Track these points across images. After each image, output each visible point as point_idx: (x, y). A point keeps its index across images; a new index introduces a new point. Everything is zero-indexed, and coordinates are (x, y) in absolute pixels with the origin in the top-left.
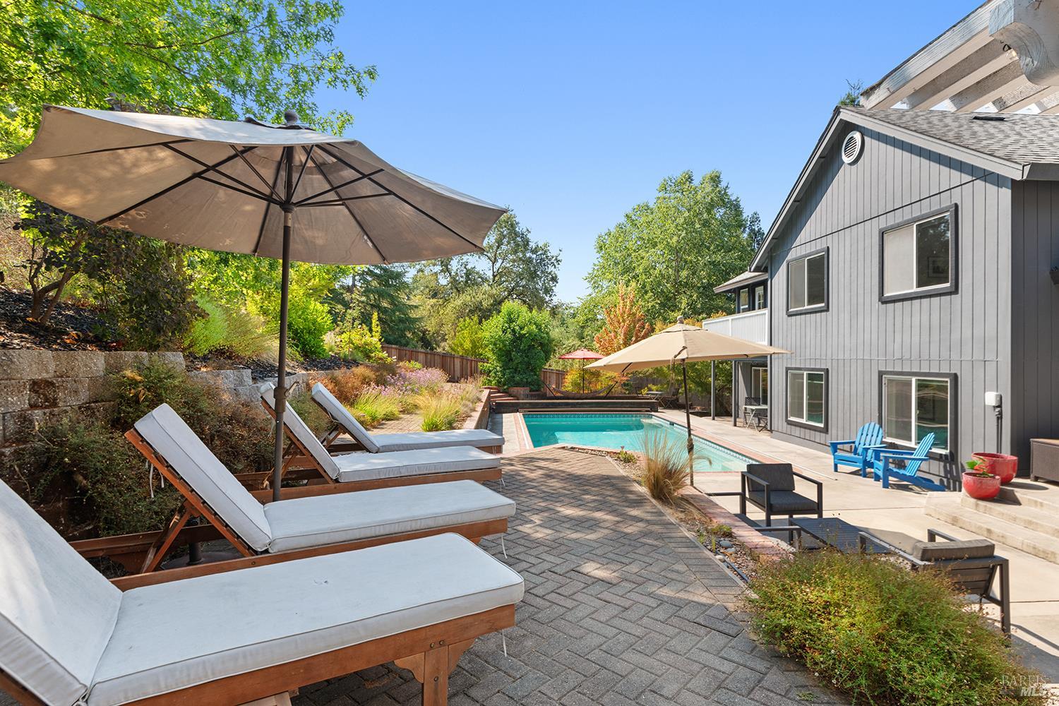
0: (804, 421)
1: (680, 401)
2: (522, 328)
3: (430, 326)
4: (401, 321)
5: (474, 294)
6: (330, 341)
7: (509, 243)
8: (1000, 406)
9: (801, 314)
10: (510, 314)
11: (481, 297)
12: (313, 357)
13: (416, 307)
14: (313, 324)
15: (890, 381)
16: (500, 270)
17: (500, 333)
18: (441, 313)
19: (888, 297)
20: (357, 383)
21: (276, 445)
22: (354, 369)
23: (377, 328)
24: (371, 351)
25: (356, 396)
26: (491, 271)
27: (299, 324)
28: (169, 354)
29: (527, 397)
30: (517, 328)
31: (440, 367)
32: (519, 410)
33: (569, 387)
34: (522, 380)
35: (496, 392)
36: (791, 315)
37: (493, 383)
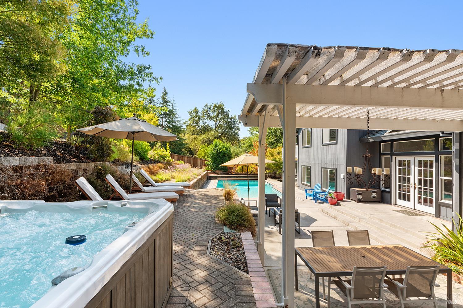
0: (305, 183)
1: (277, 176)
2: (220, 149)
3: (191, 146)
4: (180, 145)
5: (207, 135)
6: (151, 154)
7: (221, 115)
8: (344, 178)
9: (305, 148)
10: (216, 144)
11: (210, 136)
12: (143, 160)
13: (185, 139)
14: (144, 149)
15: (324, 170)
16: (218, 125)
17: (213, 151)
18: (195, 142)
19: (324, 144)
20: (157, 169)
21: (130, 184)
22: (157, 164)
23: (168, 148)
24: (165, 157)
25: (157, 173)
26: (215, 126)
27: (140, 149)
28: (106, 162)
29: (222, 174)
30: (219, 149)
31: (193, 162)
32: (218, 178)
33: (238, 170)
34: (220, 168)
35: (211, 172)
36: (303, 148)
37: (210, 169)
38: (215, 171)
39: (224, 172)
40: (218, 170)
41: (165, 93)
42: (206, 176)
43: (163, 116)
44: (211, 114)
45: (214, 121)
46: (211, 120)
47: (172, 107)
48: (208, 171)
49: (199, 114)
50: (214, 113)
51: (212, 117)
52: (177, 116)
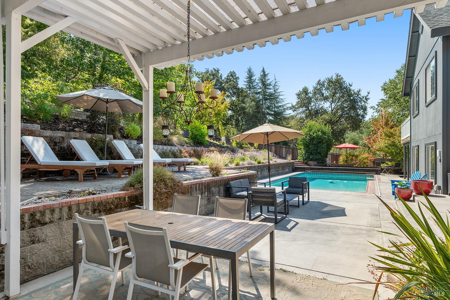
2: (314, 134)
7: (339, 93)
8: (440, 157)
10: (310, 127)
19: (426, 104)
31: (291, 153)
32: (306, 171)
33: (341, 162)
34: (313, 158)
35: (301, 163)
36: (414, 118)
37: (301, 159)
38: (307, 162)
39: (320, 163)
40: (311, 160)
41: (264, 75)
42: (289, 166)
43: (262, 102)
44: (326, 93)
45: (330, 101)
46: (327, 100)
47: (273, 90)
48: (299, 162)
49: (309, 95)
50: (330, 91)
51: (328, 97)
52: (281, 99)
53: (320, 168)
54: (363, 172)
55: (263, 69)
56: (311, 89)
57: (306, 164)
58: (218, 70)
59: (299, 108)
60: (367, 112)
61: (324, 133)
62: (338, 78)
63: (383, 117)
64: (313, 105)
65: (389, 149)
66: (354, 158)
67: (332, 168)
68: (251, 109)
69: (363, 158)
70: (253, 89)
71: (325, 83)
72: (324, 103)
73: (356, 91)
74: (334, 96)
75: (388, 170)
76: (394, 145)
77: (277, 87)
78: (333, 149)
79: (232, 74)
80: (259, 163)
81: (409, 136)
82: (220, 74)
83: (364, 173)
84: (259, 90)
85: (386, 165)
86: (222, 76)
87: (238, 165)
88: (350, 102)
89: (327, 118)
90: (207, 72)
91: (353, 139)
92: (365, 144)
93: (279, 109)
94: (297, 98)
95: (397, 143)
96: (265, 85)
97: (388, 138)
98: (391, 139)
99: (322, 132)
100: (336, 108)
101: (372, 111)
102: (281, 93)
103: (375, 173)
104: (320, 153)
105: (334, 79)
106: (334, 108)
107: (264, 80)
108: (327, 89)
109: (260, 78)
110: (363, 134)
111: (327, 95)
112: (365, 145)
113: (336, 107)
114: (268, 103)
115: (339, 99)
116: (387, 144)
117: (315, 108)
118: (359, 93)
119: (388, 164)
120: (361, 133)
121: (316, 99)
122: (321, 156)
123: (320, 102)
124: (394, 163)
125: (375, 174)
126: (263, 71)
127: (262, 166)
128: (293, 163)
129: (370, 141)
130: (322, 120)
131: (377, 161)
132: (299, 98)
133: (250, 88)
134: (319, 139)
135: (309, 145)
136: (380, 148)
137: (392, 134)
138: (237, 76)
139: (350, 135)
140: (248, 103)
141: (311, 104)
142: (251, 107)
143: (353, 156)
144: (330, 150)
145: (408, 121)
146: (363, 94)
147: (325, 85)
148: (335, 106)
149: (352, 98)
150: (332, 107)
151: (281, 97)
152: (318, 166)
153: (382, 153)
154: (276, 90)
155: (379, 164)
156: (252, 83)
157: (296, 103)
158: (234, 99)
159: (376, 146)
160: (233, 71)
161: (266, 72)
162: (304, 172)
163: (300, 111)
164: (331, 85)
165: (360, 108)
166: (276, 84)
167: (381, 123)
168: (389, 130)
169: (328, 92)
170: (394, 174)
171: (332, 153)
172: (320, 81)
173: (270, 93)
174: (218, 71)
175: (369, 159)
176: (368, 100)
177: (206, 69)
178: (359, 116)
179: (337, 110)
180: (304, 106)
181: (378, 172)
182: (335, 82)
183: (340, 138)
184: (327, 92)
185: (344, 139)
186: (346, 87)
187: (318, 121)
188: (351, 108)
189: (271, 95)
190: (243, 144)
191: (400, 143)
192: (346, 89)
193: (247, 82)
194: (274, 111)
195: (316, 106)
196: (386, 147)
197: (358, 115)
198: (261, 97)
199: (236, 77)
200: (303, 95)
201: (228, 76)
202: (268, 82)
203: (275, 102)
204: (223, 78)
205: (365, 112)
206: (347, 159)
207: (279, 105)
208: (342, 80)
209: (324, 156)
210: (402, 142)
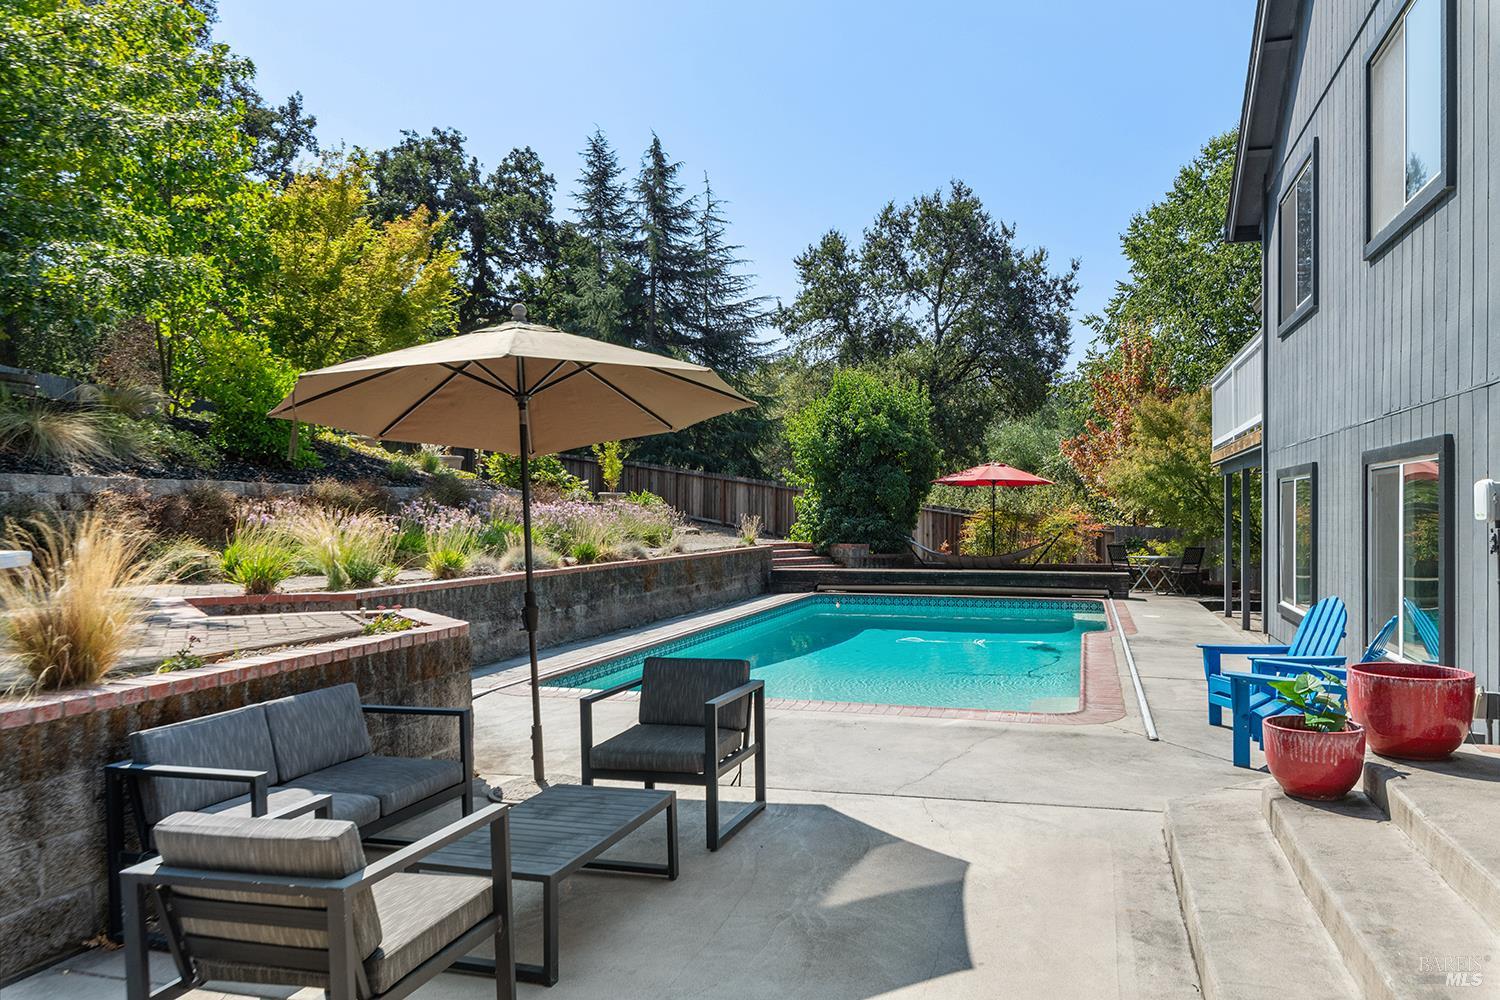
0: (1293, 605)
2: (857, 422)
7: (965, 263)
9: (1292, 330)
10: (842, 392)
16: (954, 318)
17: (819, 433)
29: (864, 563)
30: (849, 421)
31: (772, 509)
32: (819, 587)
33: (972, 545)
34: (855, 528)
35: (804, 554)
36: (1284, 336)
37: (805, 534)
38: (828, 546)
39: (881, 552)
40: (846, 538)
41: (661, 171)
42: (748, 569)
43: (653, 287)
44: (916, 261)
45: (930, 296)
46: (918, 290)
47: (700, 238)
48: (797, 546)
49: (850, 268)
50: (929, 252)
51: (922, 277)
52: (732, 280)
53: (881, 573)
54: (1058, 590)
55: (657, 143)
56: (855, 244)
57: (826, 554)
58: (459, 140)
59: (809, 318)
60: (1068, 342)
61: (898, 418)
62: (962, 201)
63: (1129, 356)
64: (866, 309)
65: (1162, 485)
66: (1022, 526)
67: (930, 574)
68: (602, 319)
69: (1057, 526)
70: (613, 229)
71: (912, 220)
72: (908, 303)
73: (1028, 255)
74: (944, 273)
75: (1154, 576)
76: (1179, 467)
77: (716, 227)
78: (937, 488)
79: (524, 162)
80: (586, 557)
81: (1258, 426)
82: (468, 161)
83: (1064, 591)
84: (640, 237)
85: (1146, 556)
86: (479, 168)
87: (454, 576)
88: (1006, 298)
89: (920, 361)
90: (410, 146)
91: (1017, 448)
92: (1065, 469)
93: (724, 318)
94: (799, 279)
95: (1195, 462)
96: (664, 215)
97: (1155, 440)
98: (1171, 441)
99: (893, 414)
100: (954, 323)
101: (1089, 334)
102: (735, 254)
103: (1107, 592)
104: (884, 509)
105: (944, 206)
106: (947, 325)
107: (658, 190)
108: (919, 244)
109: (640, 182)
110: (1057, 427)
111: (921, 267)
112: (1063, 473)
113: (951, 319)
114: (677, 292)
115: (967, 286)
116: (1152, 467)
117: (874, 320)
118: (1041, 264)
119: (1155, 553)
120: (1049, 426)
121: (878, 286)
122: (889, 518)
123: (890, 297)
124: (1176, 547)
125: (1106, 597)
126: (656, 152)
127: (597, 571)
128: (765, 553)
129: (1084, 455)
130: (897, 372)
131: (1110, 537)
132: (807, 279)
133: (599, 224)
134: (881, 446)
135: (840, 472)
136: (1126, 485)
137: (1171, 421)
138: (545, 171)
139: (1006, 431)
140: (590, 288)
141: (855, 305)
142: (602, 307)
143: (1019, 517)
144: (927, 491)
145: (1252, 355)
146: (1055, 268)
147: (913, 229)
148: (950, 316)
149: (1013, 285)
150: (941, 320)
151: (732, 270)
152: (875, 563)
153: (1130, 503)
154: (714, 236)
155: (1119, 553)
156: (609, 204)
157: (795, 301)
158: (537, 272)
159: (1108, 476)
160: (528, 150)
161: (665, 157)
162: (812, 593)
163: (814, 332)
164: (935, 230)
165: (1043, 324)
166: (711, 214)
167: (1124, 381)
168: (1158, 405)
169: (923, 258)
170: (1179, 593)
171: (934, 507)
172: (891, 208)
173: (684, 249)
174: (455, 143)
175: (1081, 529)
176: (1072, 294)
177: (406, 133)
178: (1041, 357)
179: (957, 332)
180: (828, 310)
181: (1118, 589)
182: (948, 216)
183: (968, 447)
184: (918, 257)
185: (984, 449)
186: (992, 240)
187: (883, 372)
188: (1009, 323)
189: (689, 257)
190: (536, 468)
191: (1209, 458)
192: (990, 247)
193: (589, 201)
194: (706, 330)
195: (876, 313)
196: (1150, 478)
197: (1037, 354)
198: (647, 266)
199: (541, 176)
200: (823, 268)
201: (504, 169)
202: (676, 203)
203: (710, 290)
204: (483, 179)
205: (1060, 344)
206: (994, 530)
207: (727, 303)
208: (977, 211)
209: (899, 522)
210: (1215, 457)
